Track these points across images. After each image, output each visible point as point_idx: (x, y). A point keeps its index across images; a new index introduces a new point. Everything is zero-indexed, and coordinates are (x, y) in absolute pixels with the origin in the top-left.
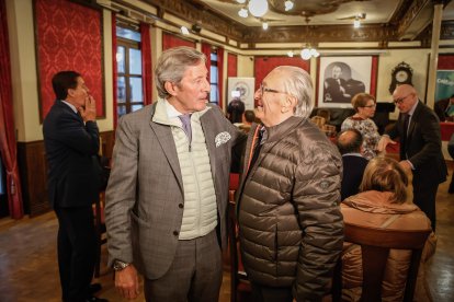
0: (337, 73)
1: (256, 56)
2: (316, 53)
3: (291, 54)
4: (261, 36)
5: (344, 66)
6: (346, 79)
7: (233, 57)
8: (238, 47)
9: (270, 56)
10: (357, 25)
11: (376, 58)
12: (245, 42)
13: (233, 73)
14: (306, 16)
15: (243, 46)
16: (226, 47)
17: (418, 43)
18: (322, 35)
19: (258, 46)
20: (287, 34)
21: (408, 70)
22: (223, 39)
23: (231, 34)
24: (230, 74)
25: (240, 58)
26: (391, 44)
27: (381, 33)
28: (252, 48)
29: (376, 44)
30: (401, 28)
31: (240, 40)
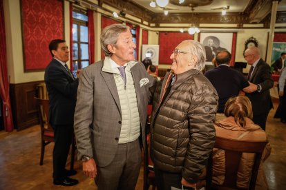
0: (211, 43)
1: (160, 32)
2: (198, 30)
3: (182, 31)
4: (163, 19)
5: (215, 39)
7: (146, 32)
8: (149, 26)
9: (169, 32)
10: (224, 13)
11: (235, 34)
12: (153, 23)
13: (145, 42)
14: (192, 7)
15: (152, 25)
16: (141, 26)
17: (262, 25)
18: (201, 19)
19: (161, 25)
20: (179, 18)
21: (255, 42)
22: (139, 20)
23: (145, 18)
24: (143, 43)
25: (150, 33)
26: (245, 25)
27: (239, 18)
28: (157, 26)
29: (235, 25)
30: (251, 16)
31: (150, 22)
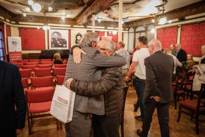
0: (56, 36)
1: (20, 28)
3: (38, 28)
4: (22, 19)
5: (58, 33)
6: (60, 38)
7: (8, 27)
8: (10, 23)
9: (27, 28)
10: (63, 18)
11: (70, 31)
13: (9, 34)
14: (44, 13)
15: (12, 22)
16: (5, 22)
17: (83, 27)
18: (49, 21)
19: (20, 23)
20: (33, 19)
21: (81, 36)
22: (3, 18)
23: (7, 16)
24: (8, 35)
25: (11, 28)
26: (75, 26)
27: (71, 22)
28: (17, 23)
29: (69, 26)
30: (78, 21)
31: (11, 20)
